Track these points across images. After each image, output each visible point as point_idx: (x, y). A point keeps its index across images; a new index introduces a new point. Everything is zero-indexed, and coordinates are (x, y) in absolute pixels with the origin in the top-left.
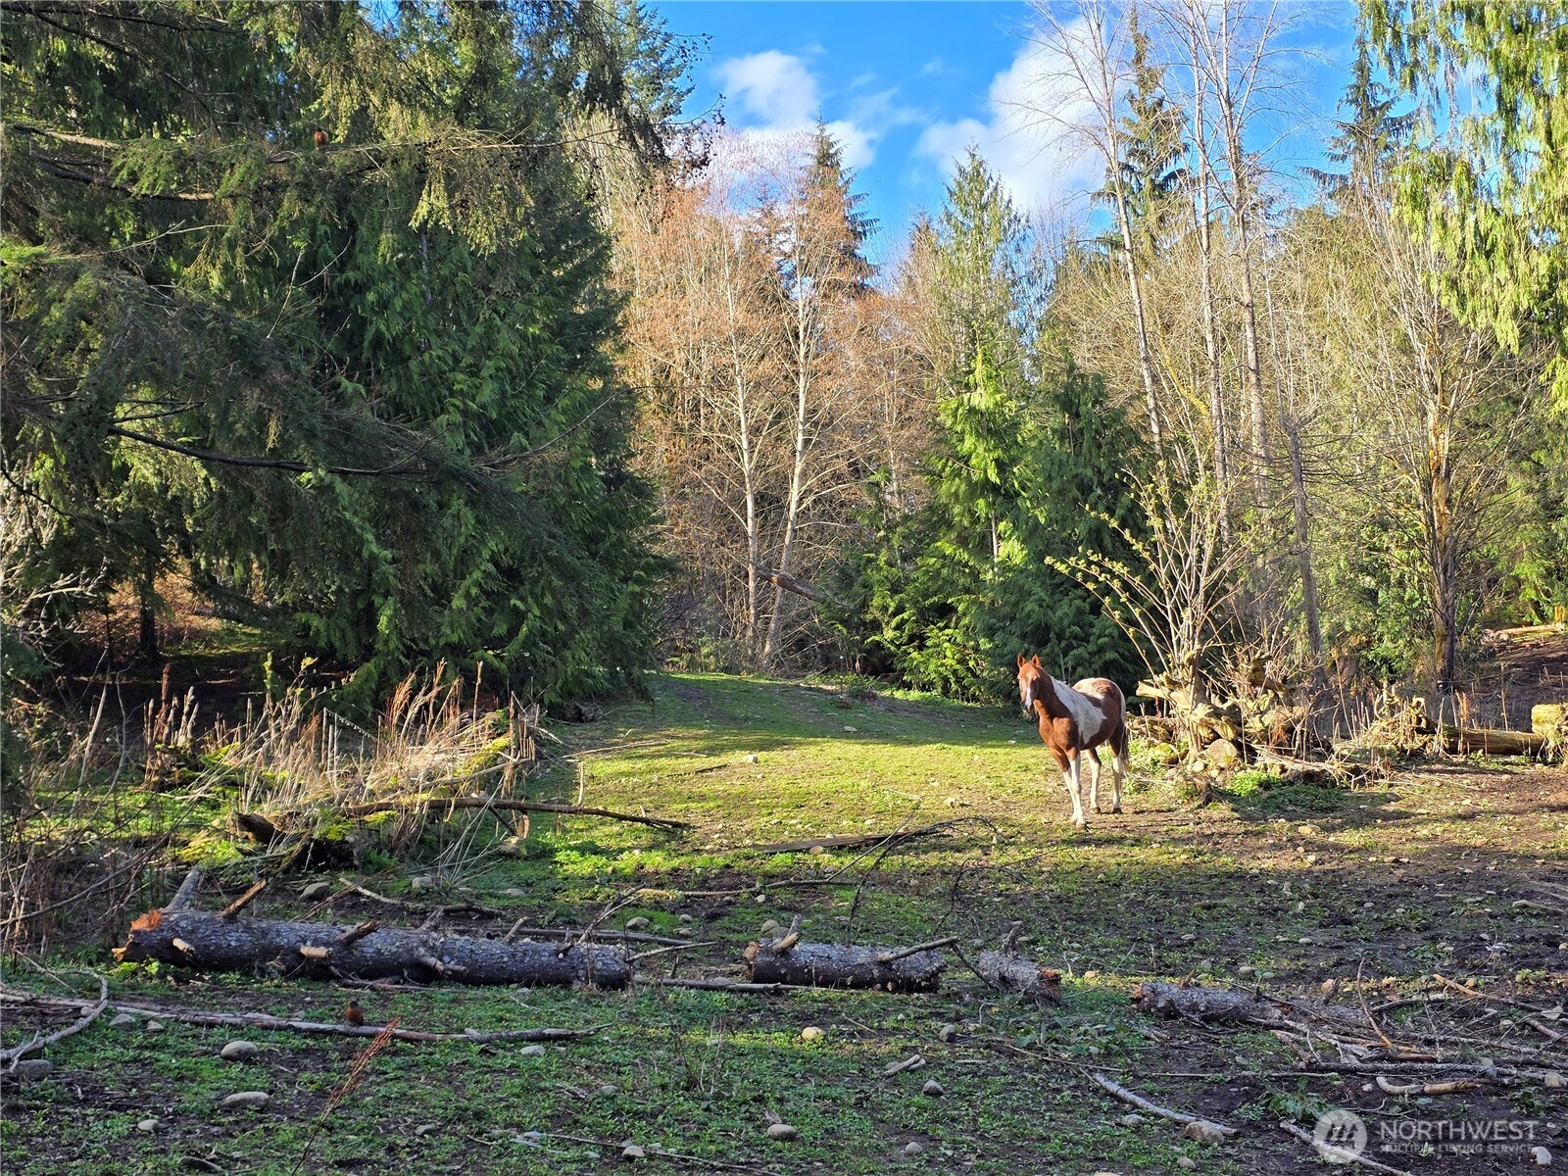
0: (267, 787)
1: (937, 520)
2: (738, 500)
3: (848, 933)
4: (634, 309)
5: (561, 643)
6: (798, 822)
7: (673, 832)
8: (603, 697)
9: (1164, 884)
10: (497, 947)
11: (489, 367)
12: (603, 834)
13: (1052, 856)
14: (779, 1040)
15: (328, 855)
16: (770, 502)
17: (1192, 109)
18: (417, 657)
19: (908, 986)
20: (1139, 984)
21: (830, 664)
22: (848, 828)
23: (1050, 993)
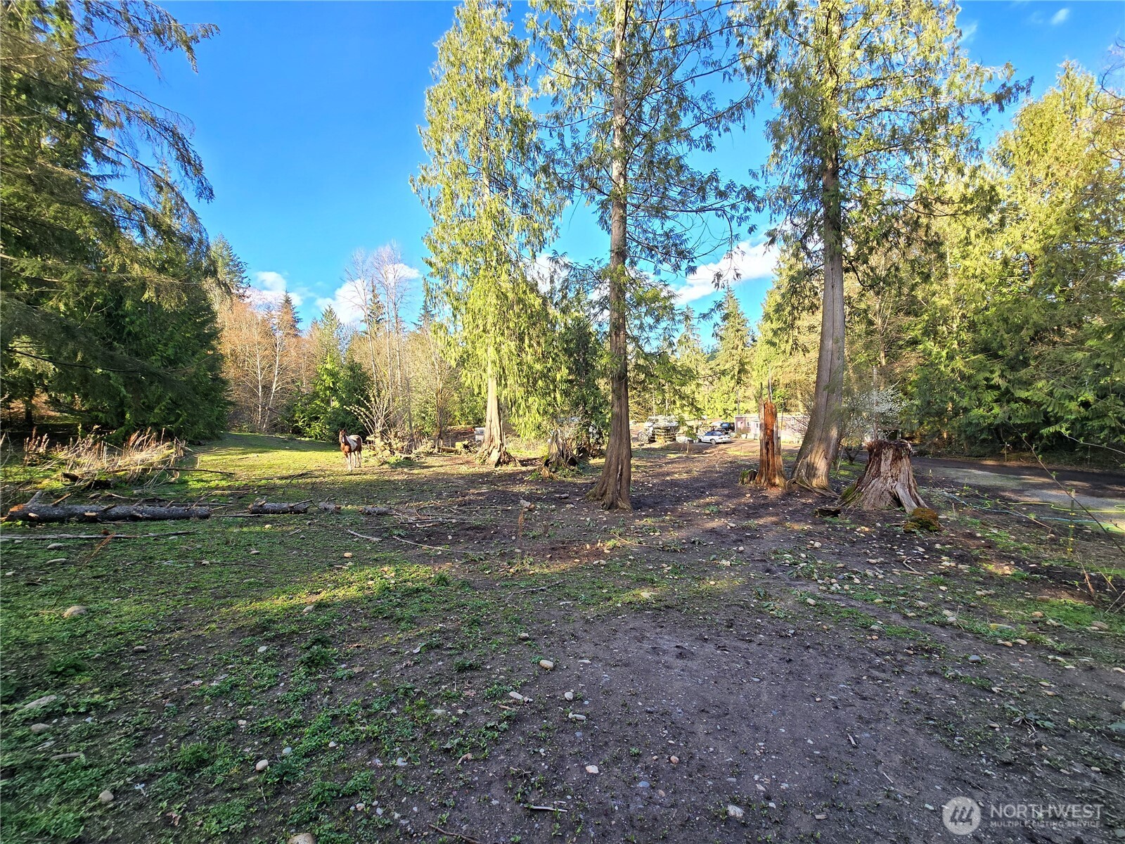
0: (77, 464)
1: (316, 395)
2: (257, 387)
3: (281, 500)
4: (225, 333)
5: (193, 424)
6: (270, 472)
7: (230, 475)
8: (209, 439)
9: (371, 484)
10: (163, 509)
11: (171, 344)
12: (205, 477)
13: (341, 479)
14: (258, 529)
15: (101, 485)
16: (267, 388)
17: (386, 305)
18: (141, 427)
19: (299, 512)
20: (361, 508)
21: (283, 431)
22: (285, 473)
23: (338, 511)
